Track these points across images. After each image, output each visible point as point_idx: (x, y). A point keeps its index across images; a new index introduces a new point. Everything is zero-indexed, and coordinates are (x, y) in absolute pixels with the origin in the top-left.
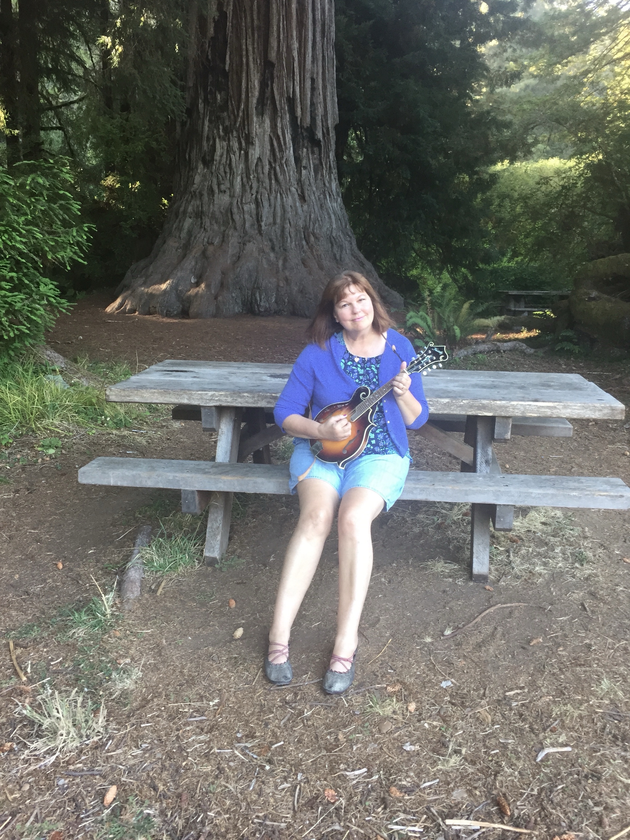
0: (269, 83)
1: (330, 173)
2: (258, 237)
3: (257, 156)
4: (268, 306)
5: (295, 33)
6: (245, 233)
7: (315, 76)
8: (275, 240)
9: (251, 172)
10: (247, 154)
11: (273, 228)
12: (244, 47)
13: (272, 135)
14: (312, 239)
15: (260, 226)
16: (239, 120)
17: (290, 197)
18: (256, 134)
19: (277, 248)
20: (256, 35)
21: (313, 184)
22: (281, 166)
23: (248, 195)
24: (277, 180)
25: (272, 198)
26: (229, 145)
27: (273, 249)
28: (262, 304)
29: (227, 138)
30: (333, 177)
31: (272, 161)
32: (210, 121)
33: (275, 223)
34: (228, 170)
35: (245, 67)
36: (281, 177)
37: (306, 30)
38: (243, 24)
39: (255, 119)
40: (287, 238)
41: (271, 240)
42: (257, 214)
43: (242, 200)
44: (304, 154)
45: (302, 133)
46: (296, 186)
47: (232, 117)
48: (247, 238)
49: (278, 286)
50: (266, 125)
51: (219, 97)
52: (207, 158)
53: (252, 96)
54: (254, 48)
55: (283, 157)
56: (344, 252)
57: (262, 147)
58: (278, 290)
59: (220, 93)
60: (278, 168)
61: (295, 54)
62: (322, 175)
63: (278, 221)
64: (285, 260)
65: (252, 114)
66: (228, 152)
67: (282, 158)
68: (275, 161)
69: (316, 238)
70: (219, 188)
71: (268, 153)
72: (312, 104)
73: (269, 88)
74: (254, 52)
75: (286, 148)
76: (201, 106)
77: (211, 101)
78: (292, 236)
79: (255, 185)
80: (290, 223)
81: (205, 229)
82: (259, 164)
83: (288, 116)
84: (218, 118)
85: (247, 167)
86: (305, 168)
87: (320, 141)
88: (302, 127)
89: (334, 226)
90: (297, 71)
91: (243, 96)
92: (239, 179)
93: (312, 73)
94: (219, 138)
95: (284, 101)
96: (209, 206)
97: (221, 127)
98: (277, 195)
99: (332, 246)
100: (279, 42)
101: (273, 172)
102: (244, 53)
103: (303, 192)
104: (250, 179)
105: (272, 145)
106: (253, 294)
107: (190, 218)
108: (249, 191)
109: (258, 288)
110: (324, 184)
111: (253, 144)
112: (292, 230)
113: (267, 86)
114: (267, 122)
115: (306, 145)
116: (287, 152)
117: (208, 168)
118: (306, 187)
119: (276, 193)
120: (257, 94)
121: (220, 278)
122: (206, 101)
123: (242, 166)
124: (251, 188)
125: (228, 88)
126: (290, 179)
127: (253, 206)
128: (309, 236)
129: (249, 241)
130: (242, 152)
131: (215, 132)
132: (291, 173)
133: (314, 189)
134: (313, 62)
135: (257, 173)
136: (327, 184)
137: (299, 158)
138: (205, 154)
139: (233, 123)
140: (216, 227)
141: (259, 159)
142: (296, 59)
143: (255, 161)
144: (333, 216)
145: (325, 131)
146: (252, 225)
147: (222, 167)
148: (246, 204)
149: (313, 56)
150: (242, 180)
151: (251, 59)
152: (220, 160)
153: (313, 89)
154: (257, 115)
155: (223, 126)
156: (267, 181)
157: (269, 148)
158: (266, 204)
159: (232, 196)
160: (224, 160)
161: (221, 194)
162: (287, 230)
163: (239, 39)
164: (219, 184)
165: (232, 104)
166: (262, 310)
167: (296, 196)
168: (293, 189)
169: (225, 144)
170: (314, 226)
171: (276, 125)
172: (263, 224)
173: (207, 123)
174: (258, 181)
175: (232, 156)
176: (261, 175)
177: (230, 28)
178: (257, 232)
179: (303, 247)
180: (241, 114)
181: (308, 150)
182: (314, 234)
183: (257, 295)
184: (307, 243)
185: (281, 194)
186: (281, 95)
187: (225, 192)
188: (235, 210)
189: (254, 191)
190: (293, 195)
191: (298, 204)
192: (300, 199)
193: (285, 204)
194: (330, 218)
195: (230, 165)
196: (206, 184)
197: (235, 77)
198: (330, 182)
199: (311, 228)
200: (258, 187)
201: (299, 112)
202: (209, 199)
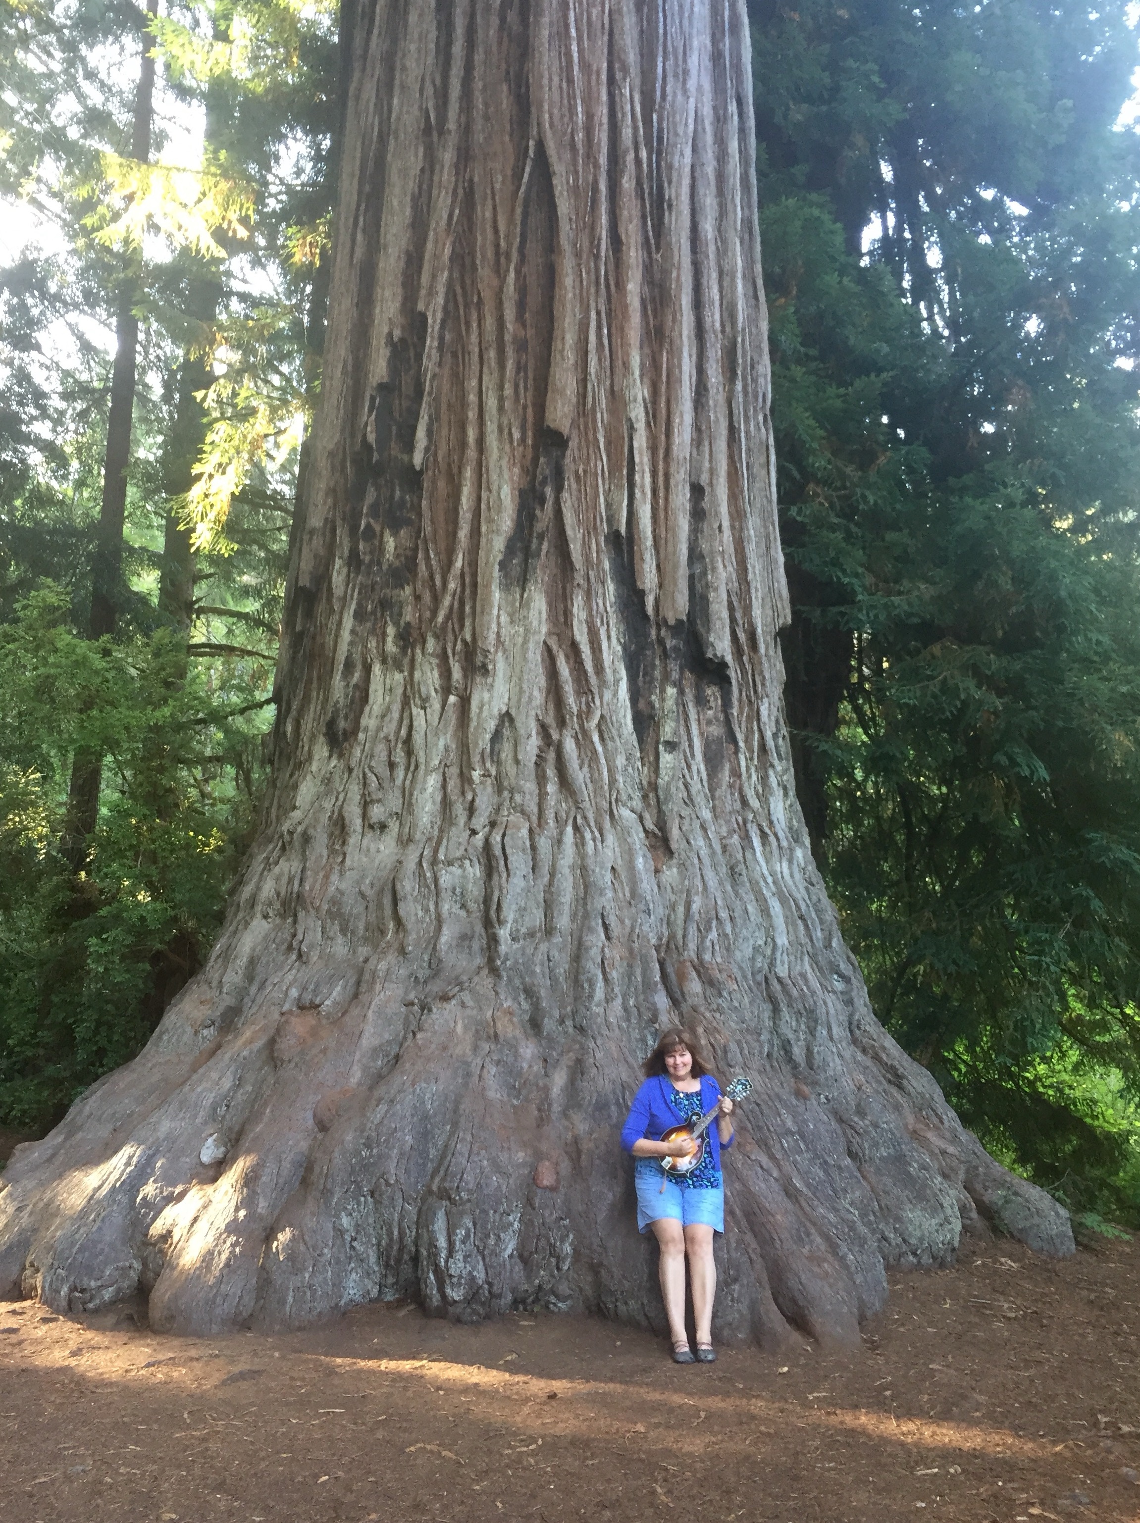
0: (549, 491)
1: (764, 765)
2: (485, 982)
3: (499, 705)
4: (480, 1275)
5: (635, 360)
6: (436, 967)
7: (704, 479)
8: (543, 993)
9: (476, 758)
10: (465, 702)
11: (543, 947)
12: (472, 398)
13: (553, 643)
14: (695, 986)
15: (493, 940)
16: (447, 601)
17: (610, 838)
18: (499, 641)
19: (549, 1025)
20: (510, 365)
21: (700, 800)
22: (583, 739)
23: (458, 834)
24: (565, 782)
25: (544, 844)
26: (410, 681)
27: (535, 1025)
28: (457, 1267)
29: (406, 661)
30: (773, 780)
31: (550, 720)
32: (359, 616)
33: (549, 931)
34: (399, 756)
35: (471, 453)
36: (579, 775)
37: (675, 353)
38: (474, 338)
39: (497, 595)
40: (592, 985)
41: (529, 992)
42: (487, 900)
43: (436, 851)
44: (670, 703)
45: (661, 641)
46: (637, 803)
47: (427, 597)
48: (436, 987)
49: (533, 1179)
50: (533, 615)
51: (390, 543)
52: (342, 724)
53: (490, 531)
54: (501, 399)
55: (589, 711)
56: (822, 1032)
57: (517, 678)
58: (529, 1202)
59: (395, 534)
60: (570, 745)
61: (638, 413)
62: (736, 773)
63: (563, 921)
64: (578, 1070)
65: (488, 586)
66: (406, 703)
67: (584, 715)
68: (562, 723)
69: (709, 982)
70: (364, 816)
71: (539, 697)
72: (695, 556)
73: (549, 505)
74: (501, 409)
75: (603, 683)
76: (338, 578)
77: (367, 559)
78: (614, 975)
79: (485, 801)
80: (606, 927)
81: (300, 955)
82: (506, 732)
83: (611, 587)
84: (385, 604)
85: (464, 748)
86: (672, 746)
87: (724, 665)
88: (661, 623)
89: (782, 940)
90: (642, 459)
91: (463, 534)
92: (432, 781)
93: (694, 471)
94: (384, 662)
95: (599, 546)
96: (327, 877)
97: (391, 631)
98: (561, 833)
99: (776, 1010)
100: (583, 381)
101: (551, 756)
102: (472, 415)
103: (662, 824)
104: (470, 781)
105: (553, 674)
106: (424, 1220)
107: (266, 917)
108: (462, 820)
109: (444, 1194)
110: (744, 802)
111: (484, 670)
112: (615, 953)
113: (542, 501)
114: (539, 603)
115: (675, 675)
116: (608, 695)
117: (341, 756)
118: (674, 807)
119: (560, 824)
120: (506, 522)
121: (304, 1145)
122: (354, 561)
123: (445, 740)
124: (471, 810)
125: (420, 515)
126: (613, 782)
127: (475, 871)
128: (682, 977)
129: (445, 998)
130: (452, 699)
131: (372, 644)
132: (620, 761)
133: (706, 814)
134: (697, 442)
135: (499, 763)
136: (755, 803)
137: (652, 717)
138: (336, 713)
139: (428, 614)
140: (340, 947)
141: (507, 718)
142: (641, 426)
143: (492, 725)
144: (775, 906)
145: (742, 637)
146: (465, 938)
147: (381, 750)
148: (450, 863)
149: (697, 428)
150: (444, 786)
151: (491, 428)
152: (380, 728)
153: (698, 514)
154: (506, 587)
155: (396, 624)
156: (530, 786)
157: (542, 681)
158: (519, 862)
159: (405, 841)
160: (390, 728)
161: (370, 835)
162: (595, 953)
163: (458, 380)
164: (366, 804)
165: (427, 558)
166: (455, 1294)
167: (638, 837)
168: (626, 815)
169: (398, 677)
170: (702, 939)
171: (567, 614)
172: (503, 933)
173: (348, 622)
174: (499, 788)
175: (415, 711)
176: (510, 768)
177: (434, 352)
178: (479, 960)
179: (654, 1019)
180: (452, 585)
181: (681, 692)
182: (701, 969)
183: (440, 1225)
184: (675, 1003)
185: (576, 828)
186: (591, 530)
187: (383, 827)
188: (408, 886)
189: (480, 821)
190: (623, 836)
191: (640, 862)
192: (652, 848)
193: (590, 862)
194: (765, 911)
195: (408, 741)
196: (328, 805)
197: (441, 484)
198: (764, 797)
199: (692, 946)
200: (498, 809)
201: (649, 578)
202: (332, 852)
